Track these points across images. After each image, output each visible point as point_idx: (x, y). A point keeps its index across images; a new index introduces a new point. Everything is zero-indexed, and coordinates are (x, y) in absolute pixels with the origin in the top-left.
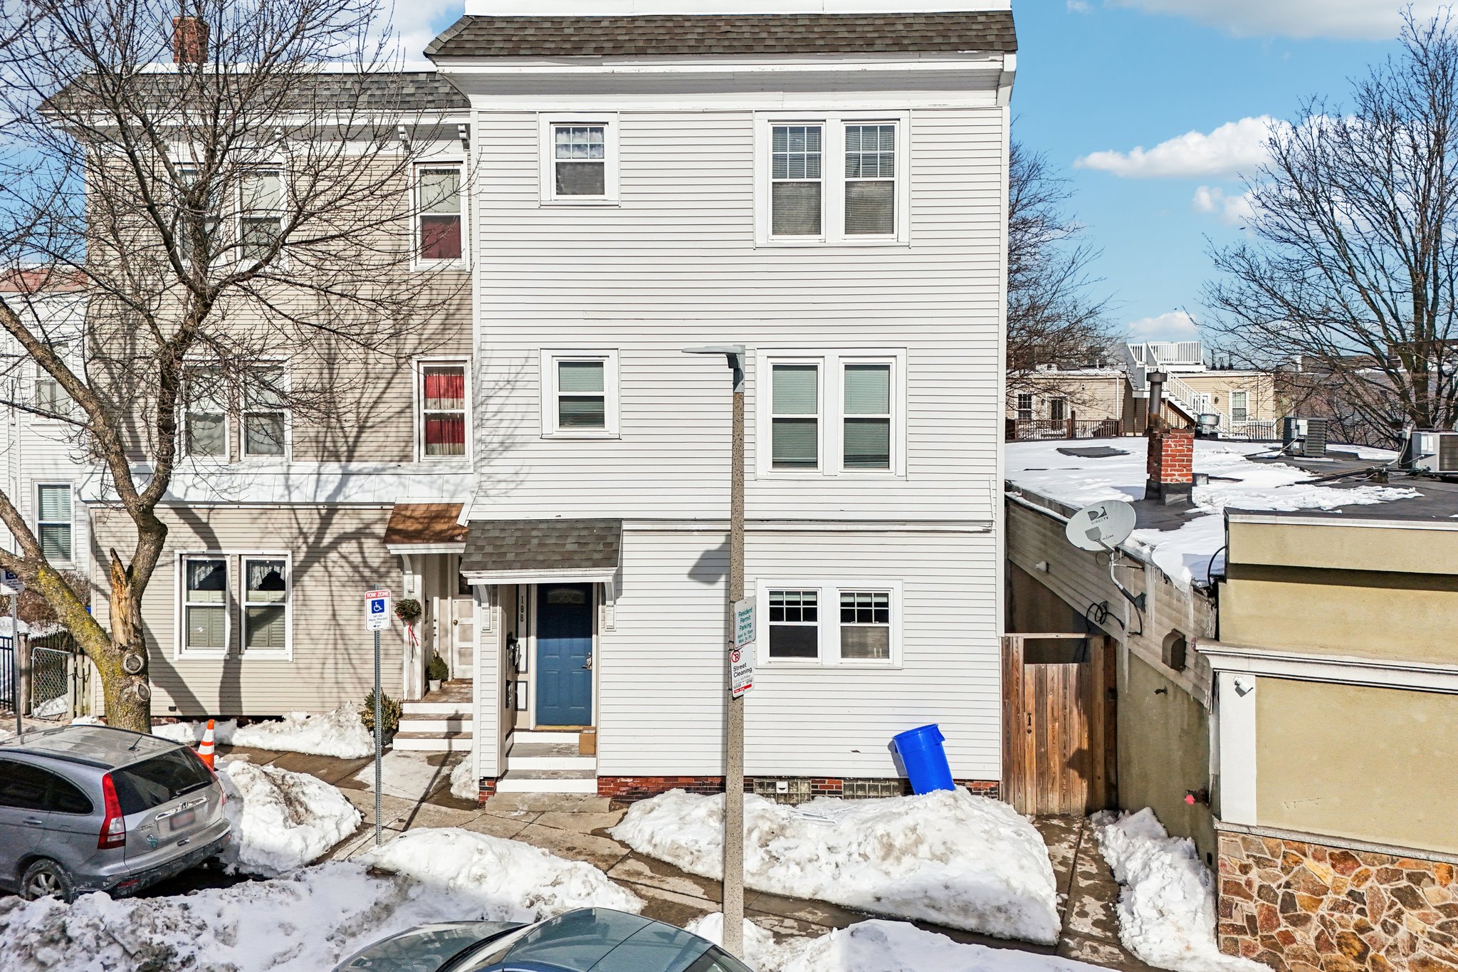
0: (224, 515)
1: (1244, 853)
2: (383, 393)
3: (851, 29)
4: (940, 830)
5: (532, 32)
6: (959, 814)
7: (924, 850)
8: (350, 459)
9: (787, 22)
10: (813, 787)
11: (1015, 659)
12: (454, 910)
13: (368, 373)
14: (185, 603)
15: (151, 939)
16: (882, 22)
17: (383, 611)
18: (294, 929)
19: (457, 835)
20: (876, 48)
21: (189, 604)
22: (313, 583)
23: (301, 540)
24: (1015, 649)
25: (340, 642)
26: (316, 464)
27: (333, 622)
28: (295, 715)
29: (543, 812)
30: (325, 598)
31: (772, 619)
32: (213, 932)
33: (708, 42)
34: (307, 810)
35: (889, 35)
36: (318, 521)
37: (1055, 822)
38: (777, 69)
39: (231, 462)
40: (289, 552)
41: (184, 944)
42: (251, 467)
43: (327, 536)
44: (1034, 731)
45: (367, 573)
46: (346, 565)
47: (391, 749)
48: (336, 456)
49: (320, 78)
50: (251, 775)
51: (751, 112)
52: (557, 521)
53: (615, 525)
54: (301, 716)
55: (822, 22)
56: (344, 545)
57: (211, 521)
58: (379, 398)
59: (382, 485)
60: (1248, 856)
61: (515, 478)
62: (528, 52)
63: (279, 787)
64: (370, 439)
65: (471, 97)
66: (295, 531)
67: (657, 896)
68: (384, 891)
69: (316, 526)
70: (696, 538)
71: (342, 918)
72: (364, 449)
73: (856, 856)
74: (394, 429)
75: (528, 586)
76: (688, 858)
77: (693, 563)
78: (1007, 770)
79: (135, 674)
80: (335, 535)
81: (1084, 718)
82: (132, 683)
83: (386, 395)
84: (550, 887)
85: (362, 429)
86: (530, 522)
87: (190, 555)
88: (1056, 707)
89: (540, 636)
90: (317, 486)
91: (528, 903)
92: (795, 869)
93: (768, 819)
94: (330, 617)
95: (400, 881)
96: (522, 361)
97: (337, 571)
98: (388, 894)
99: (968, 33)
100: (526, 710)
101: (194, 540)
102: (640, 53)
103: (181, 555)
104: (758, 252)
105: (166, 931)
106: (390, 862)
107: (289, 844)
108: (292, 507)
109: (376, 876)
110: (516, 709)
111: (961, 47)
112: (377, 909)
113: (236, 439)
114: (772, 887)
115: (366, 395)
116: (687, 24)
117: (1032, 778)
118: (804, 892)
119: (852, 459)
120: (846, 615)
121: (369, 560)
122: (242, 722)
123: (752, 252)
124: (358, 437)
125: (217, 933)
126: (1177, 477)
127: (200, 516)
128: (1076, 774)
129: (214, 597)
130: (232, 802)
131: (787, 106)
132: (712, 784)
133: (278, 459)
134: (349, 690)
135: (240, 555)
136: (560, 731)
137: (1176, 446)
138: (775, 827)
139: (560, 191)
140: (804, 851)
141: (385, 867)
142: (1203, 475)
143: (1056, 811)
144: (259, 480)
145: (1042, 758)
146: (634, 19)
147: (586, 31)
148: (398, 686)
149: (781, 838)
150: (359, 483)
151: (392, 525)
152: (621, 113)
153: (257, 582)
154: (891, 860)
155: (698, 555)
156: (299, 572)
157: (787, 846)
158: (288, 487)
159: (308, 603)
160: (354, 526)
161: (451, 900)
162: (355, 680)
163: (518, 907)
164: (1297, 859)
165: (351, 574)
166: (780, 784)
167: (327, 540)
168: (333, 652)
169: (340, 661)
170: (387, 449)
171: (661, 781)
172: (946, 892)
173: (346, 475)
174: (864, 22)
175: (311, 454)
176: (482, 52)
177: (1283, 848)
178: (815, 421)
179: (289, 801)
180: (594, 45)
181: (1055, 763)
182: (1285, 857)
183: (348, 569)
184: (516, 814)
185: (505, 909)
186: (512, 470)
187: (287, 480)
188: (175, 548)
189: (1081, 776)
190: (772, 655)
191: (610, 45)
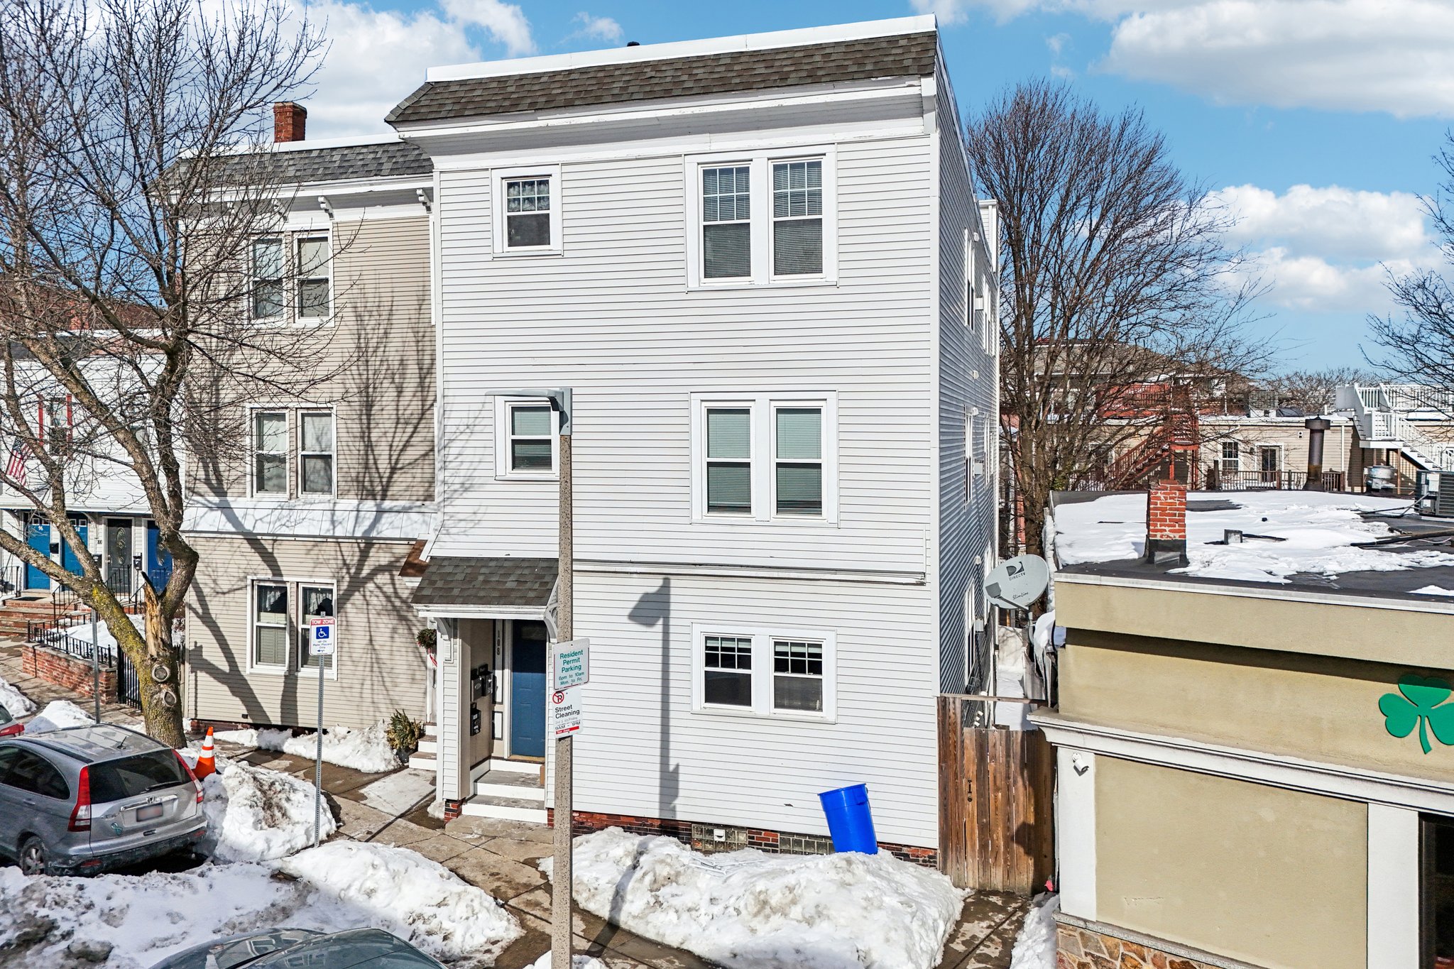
0: (285, 545)
1: (1083, 950)
2: (411, 437)
3: (769, 64)
4: (819, 892)
5: (478, 92)
6: (848, 878)
7: (796, 912)
8: (384, 498)
9: (709, 63)
10: (750, 837)
11: (952, 720)
12: (340, 919)
13: (398, 419)
14: (256, 624)
15: (36, 912)
16: (801, 54)
17: (327, 637)
18: (182, 918)
19: (359, 849)
20: (789, 82)
21: (260, 624)
22: (353, 609)
23: (345, 571)
24: (952, 711)
25: (375, 665)
26: (356, 502)
27: (370, 647)
28: (338, 729)
29: (494, 838)
30: (363, 624)
31: (707, 665)
32: (99, 913)
33: (631, 90)
34: (284, 815)
35: (806, 67)
36: (358, 554)
37: (993, 899)
38: (697, 110)
39: (290, 499)
40: (335, 581)
41: (67, 920)
42: (305, 503)
43: (365, 567)
44: (975, 799)
45: (398, 603)
46: (380, 594)
47: (408, 767)
48: (372, 495)
49: (357, 150)
50: (240, 779)
51: (680, 156)
52: (506, 559)
53: (552, 564)
54: (343, 731)
55: (743, 59)
56: (379, 577)
57: (275, 551)
58: (407, 441)
59: (409, 522)
60: (1086, 954)
61: (473, 517)
62: (472, 112)
63: (264, 792)
64: (400, 480)
65: (434, 159)
66: (340, 562)
67: (539, 928)
68: (283, 894)
69: (356, 558)
70: (635, 580)
71: (232, 914)
72: (395, 488)
73: (731, 910)
74: (420, 471)
75: (504, 621)
76: (585, 895)
77: (633, 605)
78: (945, 837)
79: (163, 683)
80: (372, 567)
81: (1030, 789)
82: (160, 691)
83: (413, 439)
84: (435, 908)
85: (393, 470)
86: (478, 559)
87: (260, 580)
88: (998, 775)
89: (515, 669)
90: (356, 523)
91: (411, 920)
92: (672, 916)
93: (669, 864)
94: (367, 642)
95: (300, 887)
96: (479, 407)
97: (374, 600)
98: (287, 898)
99: (885, 59)
100: (501, 739)
101: (261, 567)
102: (569, 105)
103: (253, 581)
104: (691, 296)
105: (54, 906)
106: (296, 868)
107: (253, 844)
108: (338, 541)
109: (280, 880)
110: (493, 738)
111: (875, 74)
112: (273, 910)
113: (294, 478)
114: (648, 931)
115: (397, 439)
116: (617, 73)
117: (973, 850)
118: (673, 940)
119: (784, 505)
120: (780, 665)
121: (399, 591)
122: (298, 732)
123: (684, 296)
124: (390, 477)
125: (102, 914)
126: (1167, 533)
127: (267, 546)
128: (1022, 850)
129: (277, 620)
130: (219, 802)
131: (715, 147)
132: (651, 825)
133: (327, 497)
134: (382, 710)
135: (298, 583)
136: (530, 762)
137: (1166, 498)
138: (672, 872)
139: (512, 243)
140: (689, 898)
141: (291, 872)
142: (1236, 532)
143: (1000, 887)
144: (311, 515)
145: (985, 829)
146: (570, 72)
147: (526, 88)
148: (422, 710)
149: (674, 884)
150: (390, 520)
151: (411, 559)
152: (563, 164)
153: (313, 607)
154: (760, 918)
155: (637, 598)
156: (345, 598)
157: (675, 892)
158: (333, 522)
159: (350, 628)
160: (387, 559)
161: (339, 909)
162: (388, 701)
163: (401, 923)
164: (1136, 963)
165: (384, 603)
166: (717, 832)
167: (365, 572)
168: (370, 674)
169: (376, 683)
170: (415, 489)
171: (605, 818)
172: (796, 956)
173: (380, 512)
174: (785, 56)
175: (353, 492)
176: (433, 116)
177: (1122, 950)
178: (748, 465)
179: (268, 805)
180: (529, 101)
181: (999, 835)
182: (1123, 960)
183: (383, 599)
184: (470, 836)
185: (387, 923)
186: (471, 510)
187: (333, 515)
188: (248, 574)
189: (1028, 853)
190: (707, 700)
191: (544, 99)
